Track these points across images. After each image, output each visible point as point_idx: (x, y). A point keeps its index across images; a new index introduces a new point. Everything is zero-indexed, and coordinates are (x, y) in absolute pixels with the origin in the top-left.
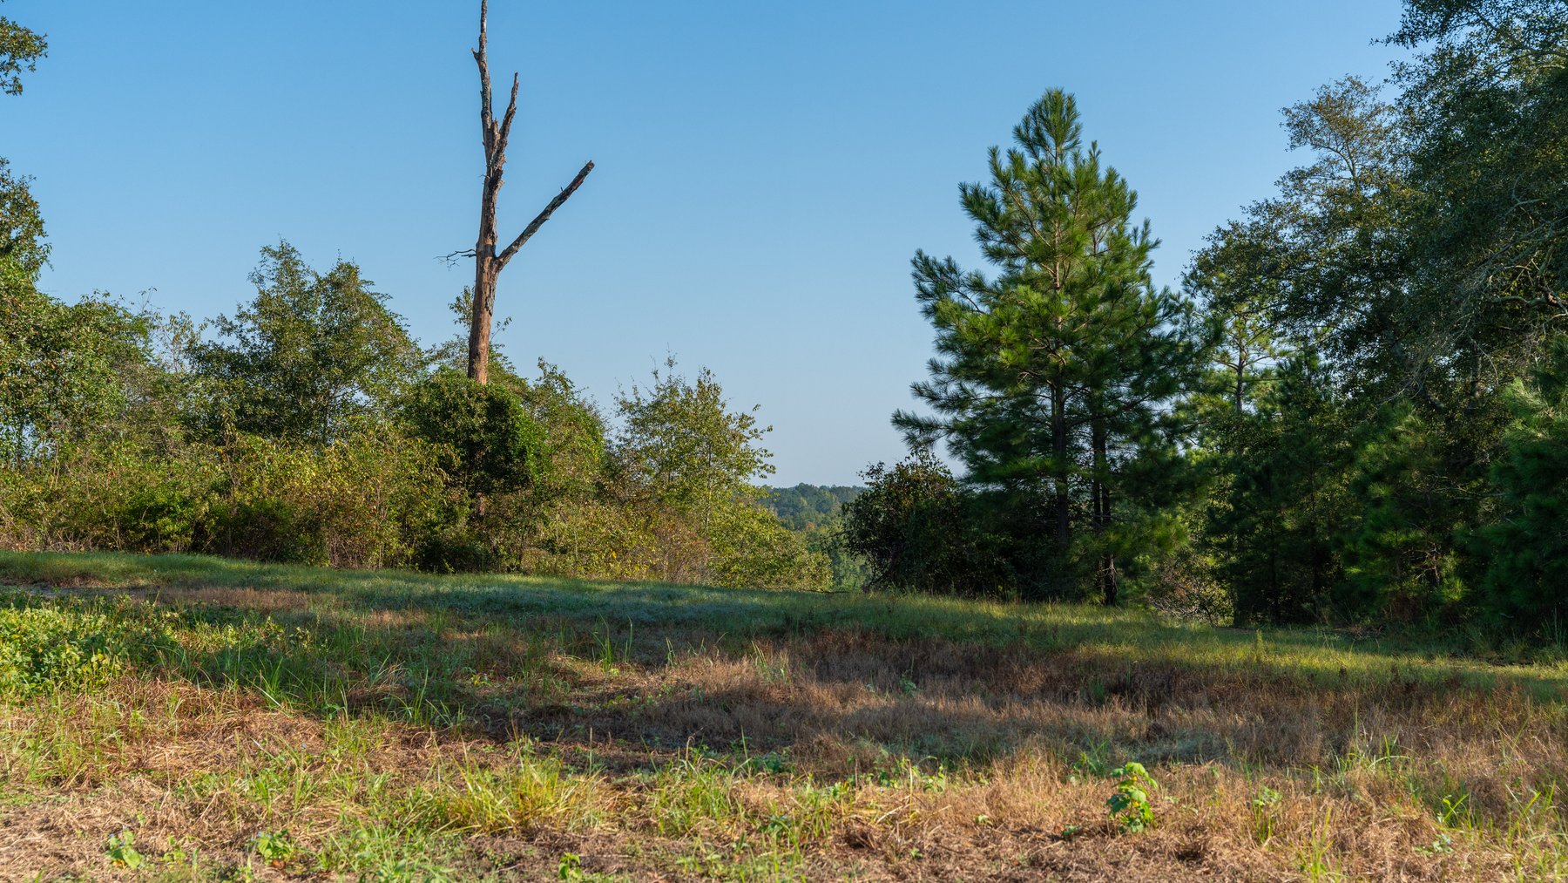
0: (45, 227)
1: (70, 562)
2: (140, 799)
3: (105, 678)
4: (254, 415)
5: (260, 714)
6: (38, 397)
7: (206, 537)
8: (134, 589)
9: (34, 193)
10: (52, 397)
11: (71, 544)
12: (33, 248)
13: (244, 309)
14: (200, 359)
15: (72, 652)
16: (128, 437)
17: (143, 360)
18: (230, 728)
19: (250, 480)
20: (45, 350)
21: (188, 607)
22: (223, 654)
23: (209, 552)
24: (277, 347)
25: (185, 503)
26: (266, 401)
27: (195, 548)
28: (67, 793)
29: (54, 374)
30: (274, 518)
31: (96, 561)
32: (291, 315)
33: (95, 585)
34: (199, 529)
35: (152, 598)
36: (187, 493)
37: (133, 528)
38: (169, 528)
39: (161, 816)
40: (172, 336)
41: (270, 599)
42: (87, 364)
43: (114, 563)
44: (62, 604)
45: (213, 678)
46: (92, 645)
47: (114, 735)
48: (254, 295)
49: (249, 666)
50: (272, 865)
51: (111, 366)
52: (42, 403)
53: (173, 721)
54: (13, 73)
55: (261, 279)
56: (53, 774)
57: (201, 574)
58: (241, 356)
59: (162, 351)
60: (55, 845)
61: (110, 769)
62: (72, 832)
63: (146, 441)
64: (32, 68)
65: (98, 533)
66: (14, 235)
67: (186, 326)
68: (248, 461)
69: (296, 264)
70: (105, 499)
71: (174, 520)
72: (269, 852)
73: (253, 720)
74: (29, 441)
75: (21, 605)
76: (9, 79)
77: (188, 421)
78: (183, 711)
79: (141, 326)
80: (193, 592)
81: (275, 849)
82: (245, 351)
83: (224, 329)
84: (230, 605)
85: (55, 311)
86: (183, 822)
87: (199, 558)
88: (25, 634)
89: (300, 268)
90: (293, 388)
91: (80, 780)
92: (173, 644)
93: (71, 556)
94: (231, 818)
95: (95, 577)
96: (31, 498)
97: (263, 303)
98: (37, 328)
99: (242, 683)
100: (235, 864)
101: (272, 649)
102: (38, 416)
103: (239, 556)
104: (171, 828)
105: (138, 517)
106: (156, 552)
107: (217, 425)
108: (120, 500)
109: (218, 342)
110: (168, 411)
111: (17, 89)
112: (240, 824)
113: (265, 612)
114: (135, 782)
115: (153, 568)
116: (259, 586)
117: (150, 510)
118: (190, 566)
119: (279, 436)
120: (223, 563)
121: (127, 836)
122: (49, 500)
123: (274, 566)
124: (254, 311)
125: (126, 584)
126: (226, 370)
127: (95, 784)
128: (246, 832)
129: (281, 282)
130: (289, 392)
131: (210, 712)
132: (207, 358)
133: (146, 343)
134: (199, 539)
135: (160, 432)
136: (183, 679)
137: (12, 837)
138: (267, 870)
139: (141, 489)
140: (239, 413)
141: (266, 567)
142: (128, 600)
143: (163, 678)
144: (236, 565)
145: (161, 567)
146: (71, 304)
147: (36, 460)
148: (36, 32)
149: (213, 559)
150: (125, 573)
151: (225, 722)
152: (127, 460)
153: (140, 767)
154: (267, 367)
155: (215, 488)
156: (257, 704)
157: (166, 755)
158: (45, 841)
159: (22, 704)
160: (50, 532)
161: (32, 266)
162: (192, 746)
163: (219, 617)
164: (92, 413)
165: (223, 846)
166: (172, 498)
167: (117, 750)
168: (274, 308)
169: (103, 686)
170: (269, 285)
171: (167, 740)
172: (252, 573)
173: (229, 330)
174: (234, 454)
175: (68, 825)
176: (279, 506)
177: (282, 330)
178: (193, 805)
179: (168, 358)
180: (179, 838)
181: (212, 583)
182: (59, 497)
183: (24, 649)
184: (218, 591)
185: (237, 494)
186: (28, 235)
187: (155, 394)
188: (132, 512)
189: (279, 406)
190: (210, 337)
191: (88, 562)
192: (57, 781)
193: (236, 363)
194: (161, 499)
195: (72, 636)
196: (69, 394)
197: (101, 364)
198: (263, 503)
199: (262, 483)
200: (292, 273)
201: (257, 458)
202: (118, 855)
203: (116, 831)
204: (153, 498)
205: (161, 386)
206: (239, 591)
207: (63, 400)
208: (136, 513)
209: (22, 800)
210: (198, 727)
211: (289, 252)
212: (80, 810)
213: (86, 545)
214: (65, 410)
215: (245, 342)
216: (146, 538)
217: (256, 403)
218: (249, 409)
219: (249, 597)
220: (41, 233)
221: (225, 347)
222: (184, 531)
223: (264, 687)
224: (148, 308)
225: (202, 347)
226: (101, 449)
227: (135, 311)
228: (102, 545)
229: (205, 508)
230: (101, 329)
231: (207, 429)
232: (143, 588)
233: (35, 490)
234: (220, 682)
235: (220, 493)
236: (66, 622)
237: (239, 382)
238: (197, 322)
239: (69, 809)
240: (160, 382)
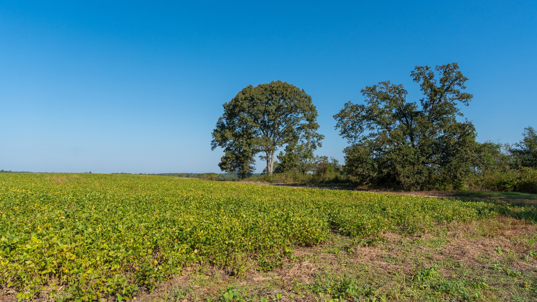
0: (476, 129)
1: (486, 193)
2: (502, 241)
3: (494, 216)
4: (526, 163)
5: (530, 226)
6: (477, 161)
7: (517, 189)
8: (501, 199)
9: (473, 123)
10: (480, 161)
11: (487, 190)
12: (474, 134)
13: (521, 141)
14: (512, 152)
15: (486, 211)
16: (497, 168)
17: (499, 153)
18: (523, 228)
19: (526, 177)
20: (478, 152)
21: (512, 203)
22: (521, 213)
23: (518, 191)
24: (530, 148)
25: (511, 181)
26: (529, 160)
27: (514, 191)
28: (487, 238)
29: (480, 157)
30: (533, 184)
31: (492, 193)
32: (533, 141)
33: (492, 198)
34: (515, 187)
35: (504, 201)
36: (511, 179)
37: (500, 187)
38: (508, 187)
39: (507, 245)
40: (505, 148)
41: (532, 202)
42: (487, 155)
43: (496, 193)
44: (485, 201)
45: (519, 218)
46: (491, 210)
47: (496, 228)
48: (524, 138)
49: (528, 216)
50: (533, 258)
51: (492, 155)
52: (478, 163)
53: (510, 226)
54: (467, 102)
55: (525, 135)
56: (484, 234)
57: (516, 196)
58: (522, 151)
59: (503, 151)
60: (484, 248)
61: (496, 234)
62: (488, 246)
63: (501, 169)
64: (470, 101)
65: (492, 188)
66: (469, 132)
67: (508, 146)
68: (525, 172)
69: (533, 131)
70: (493, 181)
71: (509, 185)
72: (532, 255)
73: (528, 227)
74: (476, 170)
75: (476, 201)
76: (466, 103)
77: (511, 165)
78: (512, 224)
79: (498, 146)
80: (514, 200)
81: (534, 254)
82: (522, 150)
83: (517, 146)
84: (523, 203)
85: (479, 145)
86: (512, 246)
87: (515, 193)
88: (477, 207)
89: (534, 131)
90: (535, 157)
91: (489, 236)
92: (510, 210)
93: (487, 192)
94: (523, 247)
95: (492, 196)
96: (477, 181)
97: (526, 140)
98: (476, 149)
99: (525, 219)
100: (524, 256)
101: (533, 212)
102: (478, 165)
103: (525, 192)
104: (509, 247)
105: (501, 184)
106: (505, 191)
107: (517, 165)
108: (497, 181)
109: (516, 148)
110: (506, 163)
111: (468, 105)
112: (526, 249)
113: (531, 205)
114: (501, 237)
115: (505, 195)
116: (530, 199)
117: (503, 183)
118: (513, 194)
119: (532, 167)
120: (521, 194)
121: (499, 248)
122: (481, 181)
123: (534, 195)
124: (524, 141)
125: (499, 198)
126: (518, 154)
127: (493, 237)
128: (527, 250)
129: (530, 135)
130: (534, 158)
131: (518, 225)
132: (514, 152)
133: (499, 150)
134: (515, 189)
135: (504, 167)
136: (512, 217)
137: (475, 245)
138: (532, 259)
139: (501, 179)
140: (522, 163)
141: (531, 195)
142: (499, 201)
143: (507, 217)
144: (524, 194)
145: (507, 194)
146: (482, 144)
147: (478, 174)
148: (470, 94)
149: (519, 193)
150: (498, 196)
151: (522, 227)
152: (497, 173)
153: (502, 234)
154: (528, 153)
155: (518, 178)
156: (529, 224)
157: (508, 233)
158: (482, 247)
159: (477, 220)
160: (482, 187)
161: (474, 137)
162: (514, 231)
163: (520, 205)
164: (489, 164)
165: (522, 253)
166: (508, 180)
167: (497, 231)
168: (528, 140)
169: (494, 218)
170: (527, 136)
171: (508, 229)
172: (528, 196)
173: (518, 146)
174: (522, 171)
175: (487, 244)
176: (534, 182)
177: (531, 145)
178: (514, 243)
179: (505, 152)
180: (511, 250)
181: (519, 198)
182: (483, 181)
183: (477, 209)
184: (520, 200)
185: (523, 179)
186: (472, 131)
187: (502, 160)
188: (499, 183)
189: (532, 161)
190: (514, 147)
191: (490, 193)
192: (485, 236)
193: (520, 152)
194: (506, 181)
195: (487, 207)
196: (483, 161)
197: (490, 154)
198: (530, 181)
199: (529, 177)
200: (532, 133)
201: (527, 172)
202: (497, 251)
203: (497, 247)
204: (504, 181)
205: (503, 158)
206: (525, 200)
207: (483, 162)
208: (500, 183)
209: (477, 238)
210: (516, 228)
211: (531, 128)
212: (489, 242)
213: (490, 190)
214: (483, 164)
215: (522, 148)
216: (503, 189)
217: (526, 160)
218: (525, 162)
219: (527, 201)
220: (475, 131)
221: (518, 149)
222: (511, 187)
223: (531, 220)
224: (499, 143)
225: (512, 150)
226: (491, 171)
227: (496, 144)
228: (493, 190)
229: (516, 182)
230: (489, 148)
231: (514, 166)
232: (503, 199)
233: (478, 179)
234: (520, 218)
235: (519, 179)
236: (486, 205)
237: (522, 156)
238: (510, 145)
239: (487, 241)
240: (503, 157)
